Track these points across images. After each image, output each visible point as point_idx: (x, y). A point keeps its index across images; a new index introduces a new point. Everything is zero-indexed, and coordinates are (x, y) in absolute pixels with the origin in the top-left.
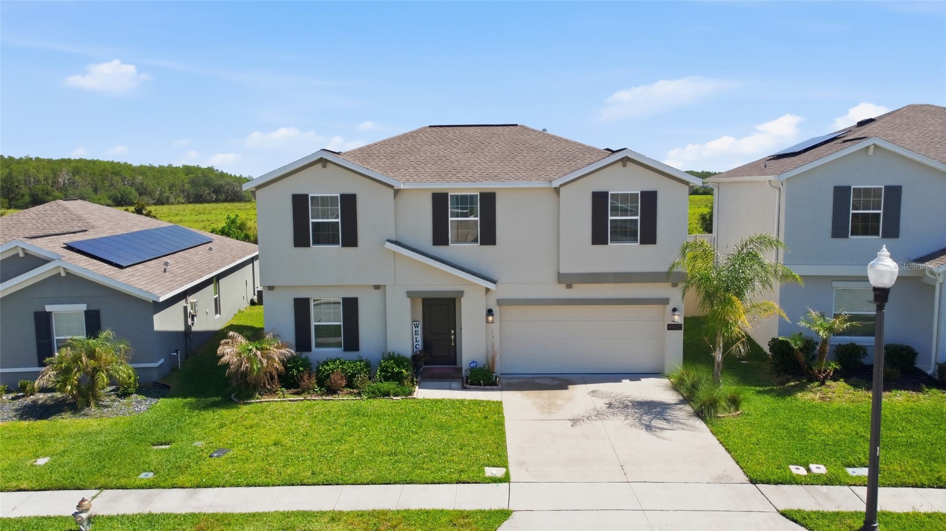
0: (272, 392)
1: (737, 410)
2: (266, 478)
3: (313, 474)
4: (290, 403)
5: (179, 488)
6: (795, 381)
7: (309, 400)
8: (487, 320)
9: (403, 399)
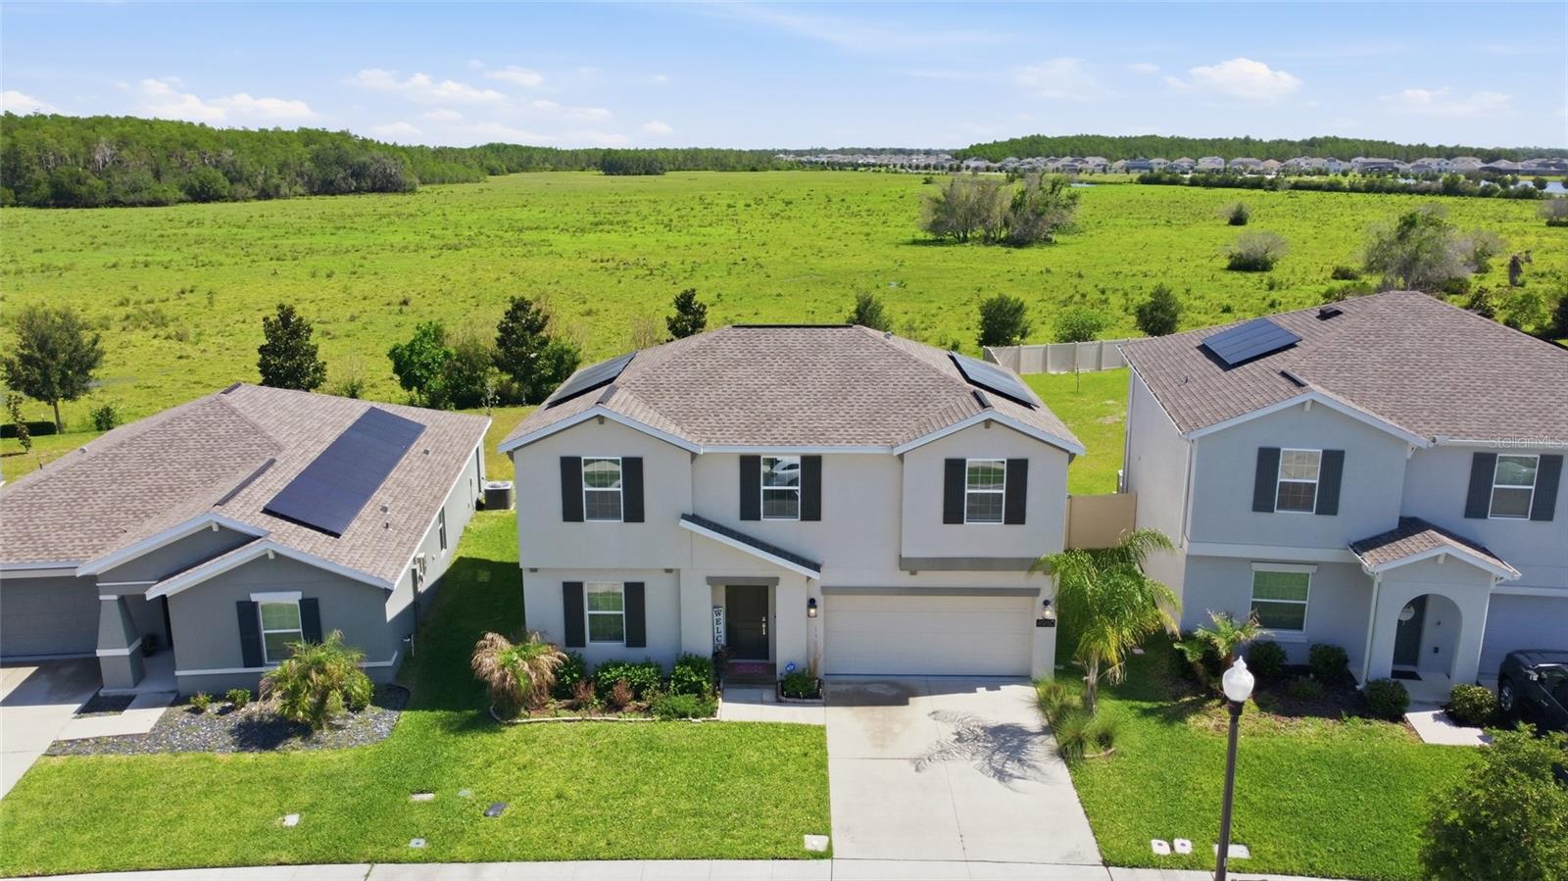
0: (542, 706)
1: (1110, 747)
2: (555, 849)
3: (609, 844)
4: (564, 723)
5: (458, 862)
6: (1191, 695)
7: (588, 720)
8: (808, 612)
9: (704, 721)
